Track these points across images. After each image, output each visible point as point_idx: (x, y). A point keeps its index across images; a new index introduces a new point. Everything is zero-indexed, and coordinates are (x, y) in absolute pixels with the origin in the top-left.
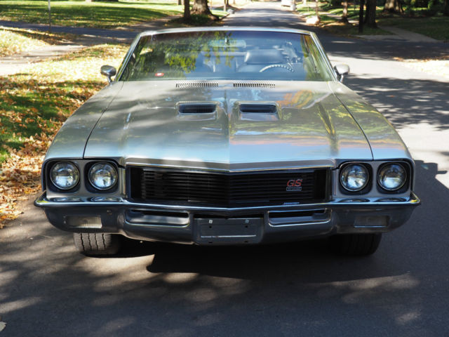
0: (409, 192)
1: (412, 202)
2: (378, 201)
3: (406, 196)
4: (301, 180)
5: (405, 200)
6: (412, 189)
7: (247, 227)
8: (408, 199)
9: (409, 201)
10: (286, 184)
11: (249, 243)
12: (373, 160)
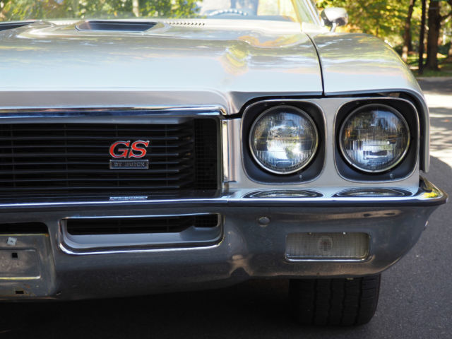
0: (416, 174)
1: (424, 197)
2: (343, 194)
3: (409, 183)
4: (147, 143)
5: (408, 194)
6: (422, 168)
7: (15, 256)
8: (414, 191)
9: (418, 194)
10: (107, 151)
11: (26, 294)
12: (323, 96)
